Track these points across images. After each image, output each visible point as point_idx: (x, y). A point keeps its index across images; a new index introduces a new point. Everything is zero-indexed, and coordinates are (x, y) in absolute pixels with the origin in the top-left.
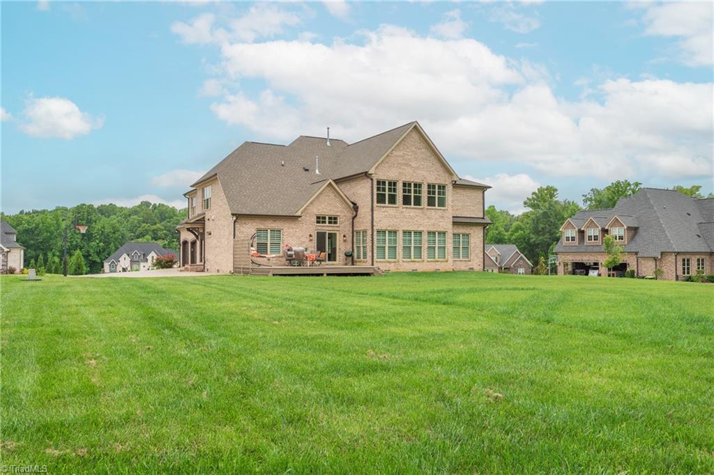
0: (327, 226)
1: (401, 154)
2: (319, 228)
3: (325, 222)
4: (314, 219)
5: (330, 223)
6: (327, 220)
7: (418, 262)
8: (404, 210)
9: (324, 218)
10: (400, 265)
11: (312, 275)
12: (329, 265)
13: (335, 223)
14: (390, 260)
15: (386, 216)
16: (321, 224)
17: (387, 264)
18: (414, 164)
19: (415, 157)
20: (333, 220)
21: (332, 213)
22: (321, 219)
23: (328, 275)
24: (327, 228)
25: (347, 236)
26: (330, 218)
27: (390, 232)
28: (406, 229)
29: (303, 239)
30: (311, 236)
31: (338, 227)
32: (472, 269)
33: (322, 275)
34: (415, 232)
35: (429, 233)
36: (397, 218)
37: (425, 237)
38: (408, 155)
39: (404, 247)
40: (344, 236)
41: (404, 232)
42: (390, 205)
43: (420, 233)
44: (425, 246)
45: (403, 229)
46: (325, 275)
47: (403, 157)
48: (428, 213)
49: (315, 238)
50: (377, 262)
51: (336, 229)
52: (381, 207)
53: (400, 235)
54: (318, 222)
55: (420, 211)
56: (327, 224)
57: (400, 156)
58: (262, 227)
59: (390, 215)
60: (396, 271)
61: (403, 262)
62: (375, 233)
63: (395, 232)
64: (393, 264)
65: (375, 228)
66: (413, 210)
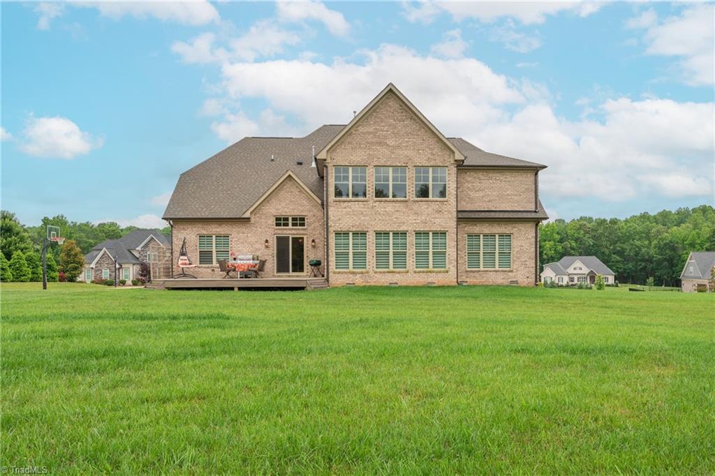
0: (290, 229)
1: (371, 129)
2: (279, 232)
3: (287, 225)
4: (272, 221)
5: (293, 225)
6: (290, 222)
7: (399, 273)
8: (377, 204)
9: (286, 219)
10: (370, 277)
11: (213, 289)
12: (293, 276)
13: (303, 225)
14: (355, 270)
15: (348, 213)
16: (282, 227)
17: (351, 276)
18: (391, 142)
19: (393, 133)
20: (299, 221)
21: (297, 213)
22: (281, 221)
23: (240, 289)
24: (290, 232)
25: (317, 241)
26: (294, 219)
27: (355, 234)
28: (379, 228)
29: (257, 246)
30: (267, 241)
31: (306, 229)
32: (516, 282)
33: (232, 289)
34: (395, 234)
35: (418, 233)
36: (365, 216)
37: (411, 239)
38: (383, 131)
39: (377, 254)
40: (313, 241)
41: (378, 234)
42: (354, 199)
43: (404, 234)
44: (411, 251)
45: (376, 229)
46: (236, 289)
47: (374, 134)
48: (416, 207)
49: (273, 243)
50: (335, 273)
51: (302, 232)
52: (339, 201)
53: (371, 238)
54: (278, 225)
55: (402, 205)
56: (290, 226)
57: (369, 133)
58: (205, 232)
59: (354, 211)
60: (364, 284)
61: (376, 273)
62: (332, 236)
63: (364, 234)
64: (359, 276)
65: (331, 229)
66: (390, 204)
